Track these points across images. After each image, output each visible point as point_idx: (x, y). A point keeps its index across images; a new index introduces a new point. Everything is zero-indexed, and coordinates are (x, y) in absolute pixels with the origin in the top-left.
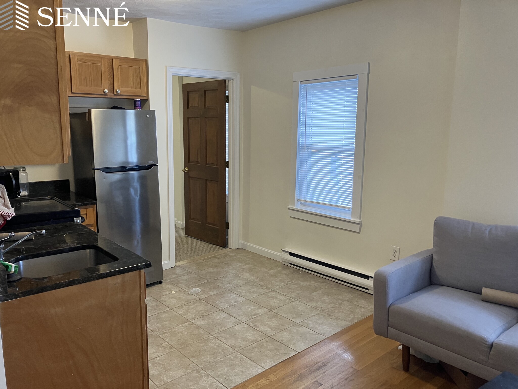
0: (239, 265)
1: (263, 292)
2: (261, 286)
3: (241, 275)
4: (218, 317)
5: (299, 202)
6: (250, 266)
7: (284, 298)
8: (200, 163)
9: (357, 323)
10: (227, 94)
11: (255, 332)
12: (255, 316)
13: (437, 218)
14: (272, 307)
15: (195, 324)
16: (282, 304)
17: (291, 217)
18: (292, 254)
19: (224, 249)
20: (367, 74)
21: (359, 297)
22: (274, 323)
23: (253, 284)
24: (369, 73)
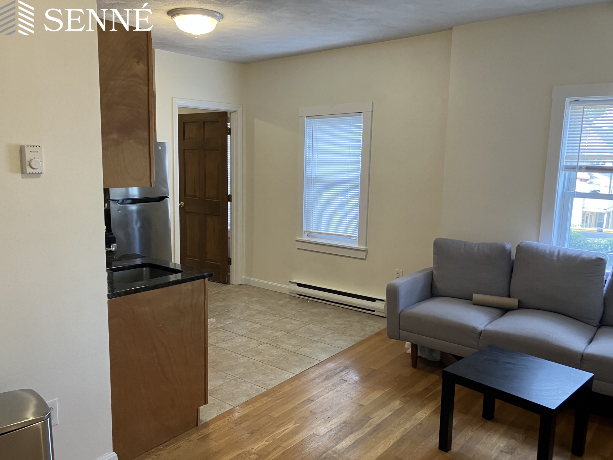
0: (246, 298)
1: (277, 319)
2: (274, 314)
3: (251, 307)
4: (240, 340)
5: (306, 234)
6: (258, 298)
7: (298, 322)
8: (198, 198)
9: (368, 337)
10: (229, 127)
11: (278, 350)
12: (275, 338)
13: (436, 239)
14: (289, 330)
15: (219, 347)
16: (298, 328)
17: (298, 249)
18: (299, 285)
19: (226, 285)
20: (371, 112)
21: (367, 318)
22: (294, 342)
23: (266, 313)
24: (372, 111)
